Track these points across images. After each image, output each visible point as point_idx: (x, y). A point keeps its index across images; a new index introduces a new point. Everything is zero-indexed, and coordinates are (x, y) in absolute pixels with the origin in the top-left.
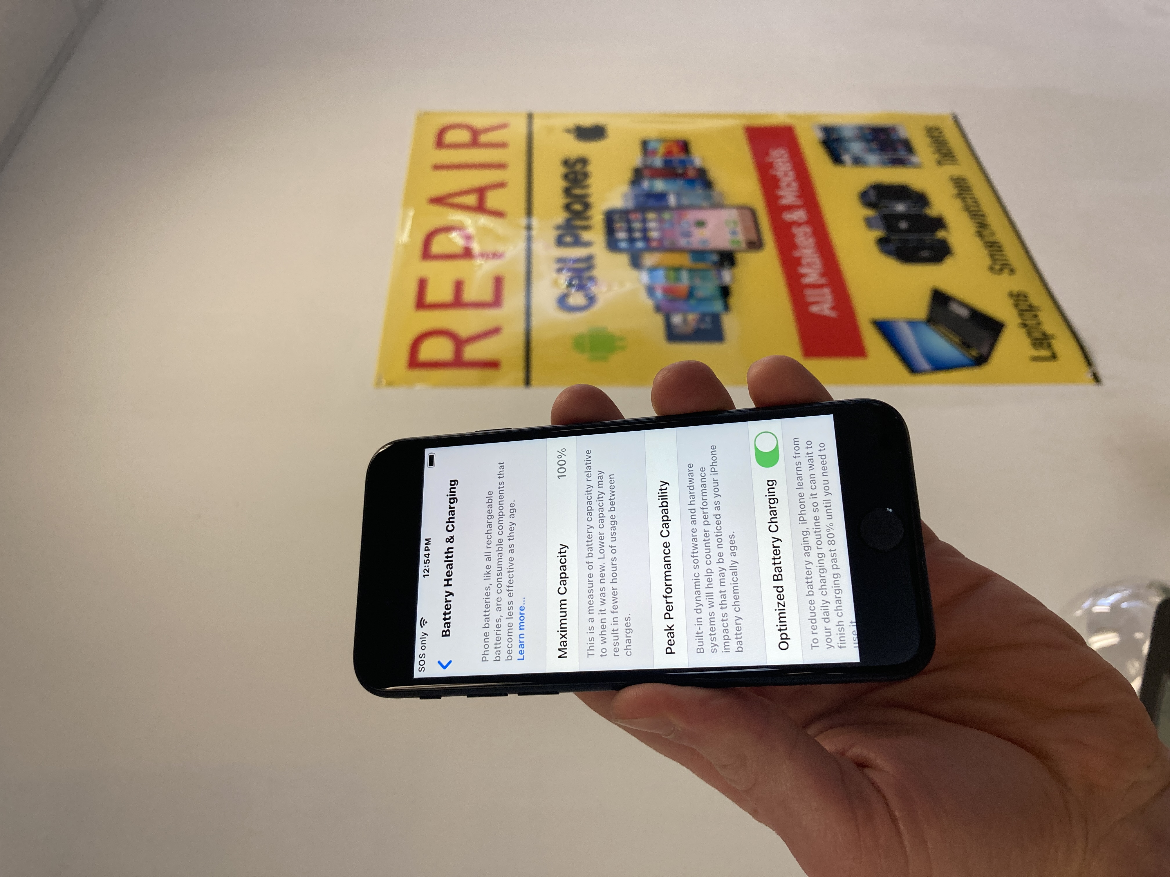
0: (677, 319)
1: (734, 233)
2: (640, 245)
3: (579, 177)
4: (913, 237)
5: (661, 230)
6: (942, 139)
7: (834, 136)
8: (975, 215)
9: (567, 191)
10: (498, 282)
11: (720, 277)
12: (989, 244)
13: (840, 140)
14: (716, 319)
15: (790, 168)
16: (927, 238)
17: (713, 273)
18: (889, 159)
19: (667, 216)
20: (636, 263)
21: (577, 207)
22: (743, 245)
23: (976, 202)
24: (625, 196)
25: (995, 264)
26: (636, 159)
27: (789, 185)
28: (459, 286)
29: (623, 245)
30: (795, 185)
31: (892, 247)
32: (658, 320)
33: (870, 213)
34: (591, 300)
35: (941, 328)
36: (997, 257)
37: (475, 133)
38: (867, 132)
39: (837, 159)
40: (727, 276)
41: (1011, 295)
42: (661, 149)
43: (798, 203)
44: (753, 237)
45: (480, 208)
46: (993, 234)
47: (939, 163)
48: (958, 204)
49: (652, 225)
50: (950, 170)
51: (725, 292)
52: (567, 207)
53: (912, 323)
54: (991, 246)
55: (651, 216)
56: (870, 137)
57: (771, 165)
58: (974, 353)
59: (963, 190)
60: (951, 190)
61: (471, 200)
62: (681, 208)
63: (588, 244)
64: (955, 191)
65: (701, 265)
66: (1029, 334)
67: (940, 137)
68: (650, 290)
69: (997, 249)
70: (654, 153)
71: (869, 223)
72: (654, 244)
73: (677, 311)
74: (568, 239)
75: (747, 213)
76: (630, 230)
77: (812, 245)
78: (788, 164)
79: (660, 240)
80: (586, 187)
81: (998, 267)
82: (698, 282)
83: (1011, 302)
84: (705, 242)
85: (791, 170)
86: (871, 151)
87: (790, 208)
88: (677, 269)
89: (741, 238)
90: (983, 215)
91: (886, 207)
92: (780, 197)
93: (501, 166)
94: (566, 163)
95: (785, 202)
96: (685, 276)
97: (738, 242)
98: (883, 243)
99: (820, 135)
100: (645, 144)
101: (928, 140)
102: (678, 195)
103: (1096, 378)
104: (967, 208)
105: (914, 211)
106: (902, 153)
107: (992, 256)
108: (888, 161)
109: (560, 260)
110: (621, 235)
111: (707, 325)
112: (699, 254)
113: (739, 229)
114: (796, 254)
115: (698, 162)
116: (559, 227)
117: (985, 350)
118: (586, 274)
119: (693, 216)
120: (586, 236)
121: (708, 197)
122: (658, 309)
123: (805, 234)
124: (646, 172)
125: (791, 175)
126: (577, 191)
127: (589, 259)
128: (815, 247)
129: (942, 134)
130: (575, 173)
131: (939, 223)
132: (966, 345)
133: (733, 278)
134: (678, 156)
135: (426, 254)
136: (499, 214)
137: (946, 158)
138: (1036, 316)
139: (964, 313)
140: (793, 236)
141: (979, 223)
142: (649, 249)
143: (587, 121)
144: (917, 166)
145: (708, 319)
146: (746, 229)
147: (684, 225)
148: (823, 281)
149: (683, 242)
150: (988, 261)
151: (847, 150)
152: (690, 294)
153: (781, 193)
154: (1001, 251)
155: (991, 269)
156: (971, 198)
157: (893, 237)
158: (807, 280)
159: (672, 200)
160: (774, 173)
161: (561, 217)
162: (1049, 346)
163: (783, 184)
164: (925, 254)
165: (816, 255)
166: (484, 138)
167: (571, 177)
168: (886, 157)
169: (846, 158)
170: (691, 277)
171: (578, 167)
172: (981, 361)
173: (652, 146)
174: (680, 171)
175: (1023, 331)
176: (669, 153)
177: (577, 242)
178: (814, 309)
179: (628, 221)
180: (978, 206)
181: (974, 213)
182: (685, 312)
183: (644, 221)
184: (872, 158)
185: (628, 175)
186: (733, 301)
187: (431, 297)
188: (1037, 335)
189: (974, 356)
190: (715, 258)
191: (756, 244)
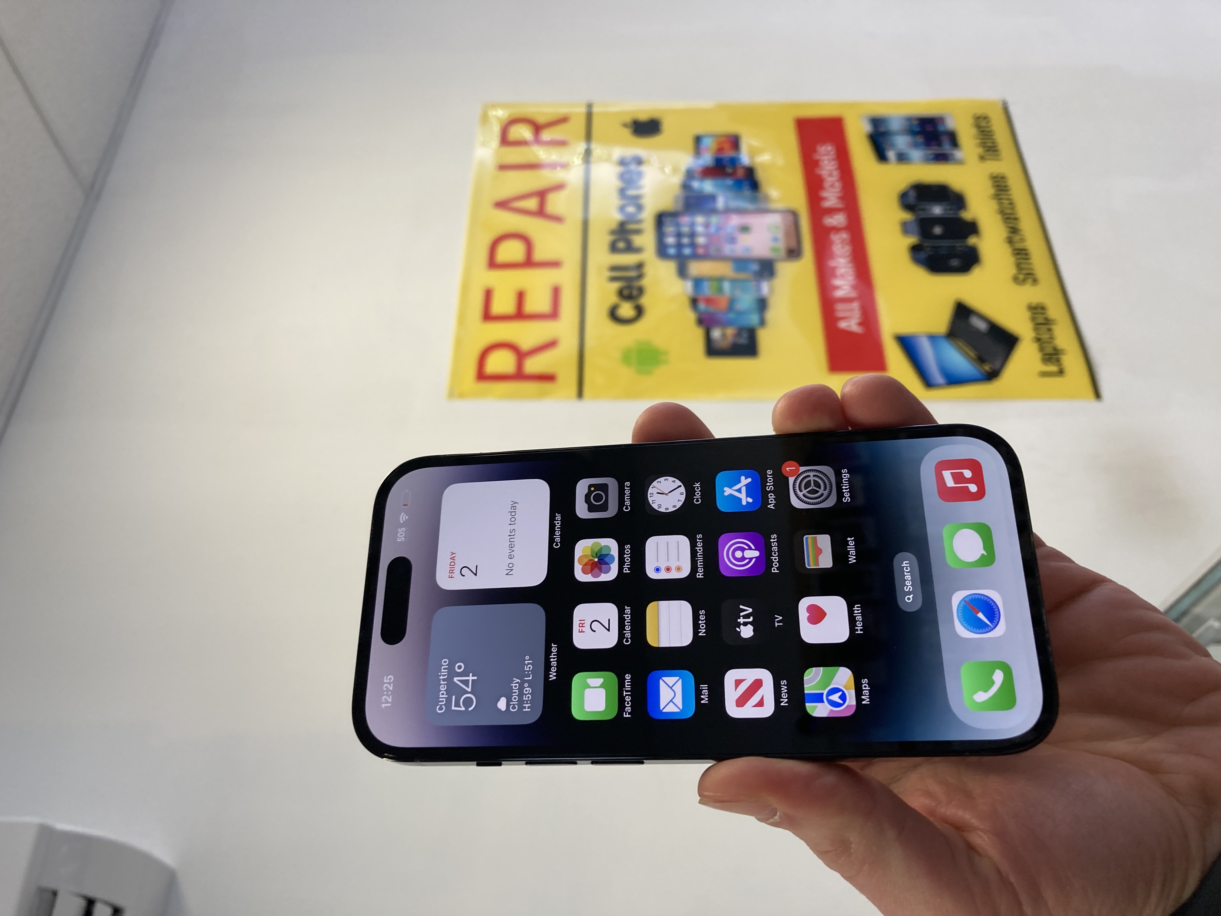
0: (717, 334)
1: (775, 239)
2: (688, 251)
4: (947, 243)
5: (707, 235)
6: (988, 129)
7: (882, 129)
8: (1008, 218)
9: (622, 192)
10: (556, 292)
11: (758, 289)
12: (1017, 252)
13: (886, 134)
14: (752, 334)
15: (835, 167)
16: (958, 244)
17: (752, 284)
18: (933, 154)
19: (714, 219)
20: (682, 272)
22: (782, 253)
23: (1011, 203)
24: (675, 197)
25: (1022, 274)
27: (832, 186)
29: (673, 251)
30: (838, 185)
31: (923, 255)
32: (698, 335)
33: (907, 216)
34: (640, 311)
36: (1023, 266)
38: (912, 122)
39: (881, 156)
40: (765, 287)
42: (712, 146)
43: (840, 206)
44: (793, 244)
45: (541, 212)
46: (1022, 240)
47: (982, 158)
48: (993, 205)
49: (699, 229)
50: (994, 167)
51: (762, 305)
52: (621, 208)
53: (935, 338)
54: (1018, 254)
55: (699, 219)
56: (917, 129)
57: (817, 164)
59: (999, 190)
60: (988, 189)
61: (532, 204)
62: (728, 211)
63: (639, 250)
64: (992, 191)
65: (742, 276)
67: (987, 127)
68: (694, 302)
69: (1026, 257)
71: (905, 228)
72: (701, 251)
73: (717, 324)
74: (621, 245)
75: (789, 217)
76: (679, 235)
77: (847, 254)
78: (833, 163)
80: (638, 187)
81: (1023, 277)
82: (738, 293)
84: (748, 249)
85: (835, 170)
86: (915, 145)
87: (831, 211)
88: (721, 280)
89: (782, 245)
90: (1016, 219)
91: (923, 210)
92: (823, 199)
94: (622, 163)
95: (827, 204)
96: (727, 287)
97: (776, 250)
98: (915, 251)
99: (867, 128)
100: (697, 140)
101: (974, 131)
102: (726, 198)
104: (1002, 212)
105: (950, 214)
106: (946, 148)
107: (1019, 266)
108: (931, 157)
109: (614, 268)
110: (670, 240)
111: (743, 340)
112: (741, 263)
113: (780, 235)
114: (831, 264)
115: (746, 160)
116: (613, 232)
118: (637, 284)
119: (737, 220)
120: (637, 240)
121: (755, 200)
122: (700, 321)
123: (842, 242)
124: (697, 173)
125: (836, 173)
126: (632, 192)
127: (640, 266)
128: (850, 255)
129: (989, 124)
130: (630, 172)
131: (972, 228)
133: (772, 291)
134: (729, 153)
135: (493, 264)
137: (991, 153)
140: (829, 244)
141: (1011, 228)
142: (695, 255)
144: (961, 162)
145: (744, 334)
146: (787, 234)
147: (729, 230)
148: (854, 295)
149: (727, 249)
150: (1014, 271)
151: (892, 146)
152: (730, 308)
153: (824, 194)
154: (1028, 259)
155: (1016, 279)
156: (1008, 199)
157: (926, 244)
158: (839, 293)
159: (720, 202)
160: (819, 172)
163: (827, 184)
164: (954, 263)
165: (849, 265)
168: (929, 152)
169: (891, 154)
170: (732, 288)
173: (704, 141)
174: (730, 170)
176: (719, 150)
177: (630, 248)
178: (843, 325)
179: (678, 225)
180: (1013, 208)
181: (1007, 216)
182: (724, 325)
183: (692, 224)
184: (916, 154)
185: (680, 177)
186: (770, 314)
190: (755, 267)
191: (795, 253)
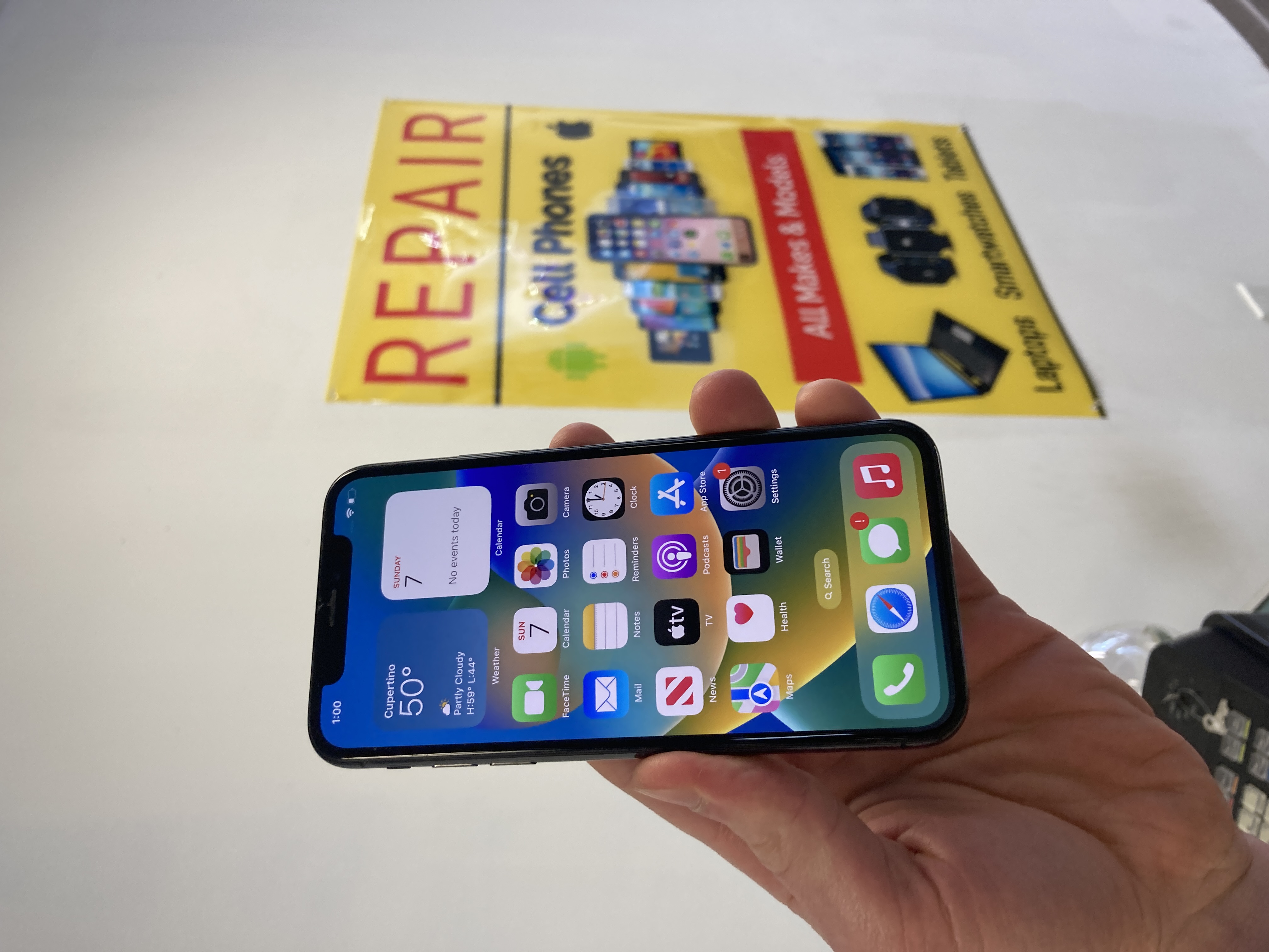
0: (662, 337)
1: (726, 245)
2: (625, 254)
3: (562, 178)
4: (917, 255)
5: (647, 238)
6: (951, 151)
7: (837, 144)
8: (982, 234)
9: (547, 193)
10: (468, 289)
11: (710, 293)
12: (996, 266)
13: (842, 149)
14: (704, 338)
15: (788, 177)
16: (930, 257)
17: (702, 288)
18: (894, 170)
19: (655, 223)
20: (620, 273)
21: (558, 210)
22: (735, 259)
23: (983, 220)
24: (610, 201)
25: (1002, 287)
26: (623, 160)
27: (786, 196)
28: (424, 292)
29: (607, 254)
30: (793, 196)
31: (892, 266)
32: (642, 337)
33: (872, 228)
34: (570, 312)
35: (942, 354)
36: (1003, 280)
37: (447, 125)
38: (872, 140)
39: (839, 169)
40: (717, 291)
41: (1017, 321)
42: (651, 151)
43: (796, 215)
44: (746, 250)
45: (450, 207)
46: (1000, 255)
47: (947, 177)
48: (965, 221)
49: (638, 233)
50: (958, 185)
51: (715, 309)
52: (547, 210)
53: (912, 348)
54: (998, 268)
55: (638, 223)
56: (874, 146)
57: (768, 173)
58: (976, 381)
59: (971, 207)
60: (958, 206)
61: (441, 198)
62: (670, 216)
63: (568, 251)
64: (962, 208)
65: (690, 279)
66: (1035, 363)
67: (949, 149)
68: (635, 304)
69: (1004, 271)
70: (643, 154)
71: (871, 239)
72: (640, 254)
73: (663, 327)
74: (547, 245)
75: (741, 224)
76: (614, 238)
77: (809, 261)
78: (786, 173)
79: (647, 250)
80: (568, 189)
81: (1004, 290)
82: (686, 297)
83: (1015, 328)
84: (694, 253)
85: (789, 179)
86: (875, 161)
87: (786, 220)
88: (665, 282)
89: (734, 250)
90: (990, 235)
91: (889, 222)
92: (777, 208)
93: (475, 162)
94: (547, 161)
95: (781, 213)
96: (672, 290)
97: (729, 255)
98: (884, 261)
99: (821, 142)
100: (633, 144)
101: (936, 152)
102: (668, 202)
103: (1102, 412)
104: (974, 227)
105: (918, 227)
106: (908, 165)
107: (999, 279)
108: (892, 173)
109: (537, 268)
110: (605, 243)
111: (694, 344)
112: (688, 267)
113: (732, 241)
114: (792, 270)
115: (690, 166)
116: (536, 232)
117: (987, 379)
118: (566, 284)
119: (683, 224)
120: (566, 242)
121: (700, 205)
122: (643, 324)
123: (802, 249)
124: (634, 175)
125: (790, 184)
127: (569, 268)
128: (812, 262)
129: (951, 147)
130: (556, 173)
131: (945, 241)
132: (968, 373)
133: (724, 295)
134: (669, 159)
135: (389, 256)
136: (471, 215)
137: (955, 172)
138: (1041, 344)
139: (967, 338)
140: (789, 251)
141: (986, 243)
142: (635, 259)
143: (571, 117)
144: (923, 179)
145: (696, 338)
146: (739, 241)
147: (673, 234)
148: (819, 300)
149: (671, 253)
150: (994, 284)
151: (850, 160)
152: (677, 311)
153: (778, 203)
154: (1008, 273)
155: (998, 292)
156: (979, 216)
157: (895, 255)
158: (802, 299)
159: (660, 207)
160: (771, 181)
161: (539, 220)
162: (1054, 376)
163: (781, 193)
164: (928, 274)
165: (813, 272)
166: (457, 131)
167: (552, 177)
168: (890, 168)
169: (849, 168)
170: (679, 292)
171: (560, 166)
172: (983, 389)
173: (641, 147)
174: (670, 176)
175: (1027, 360)
176: (658, 155)
177: (557, 249)
178: (809, 330)
179: (613, 228)
180: (986, 224)
181: (980, 232)
182: (671, 329)
183: (630, 228)
184: (876, 169)
185: (614, 178)
186: (724, 318)
187: (392, 303)
188: (1043, 364)
189: (976, 385)
190: (705, 271)
191: (749, 258)
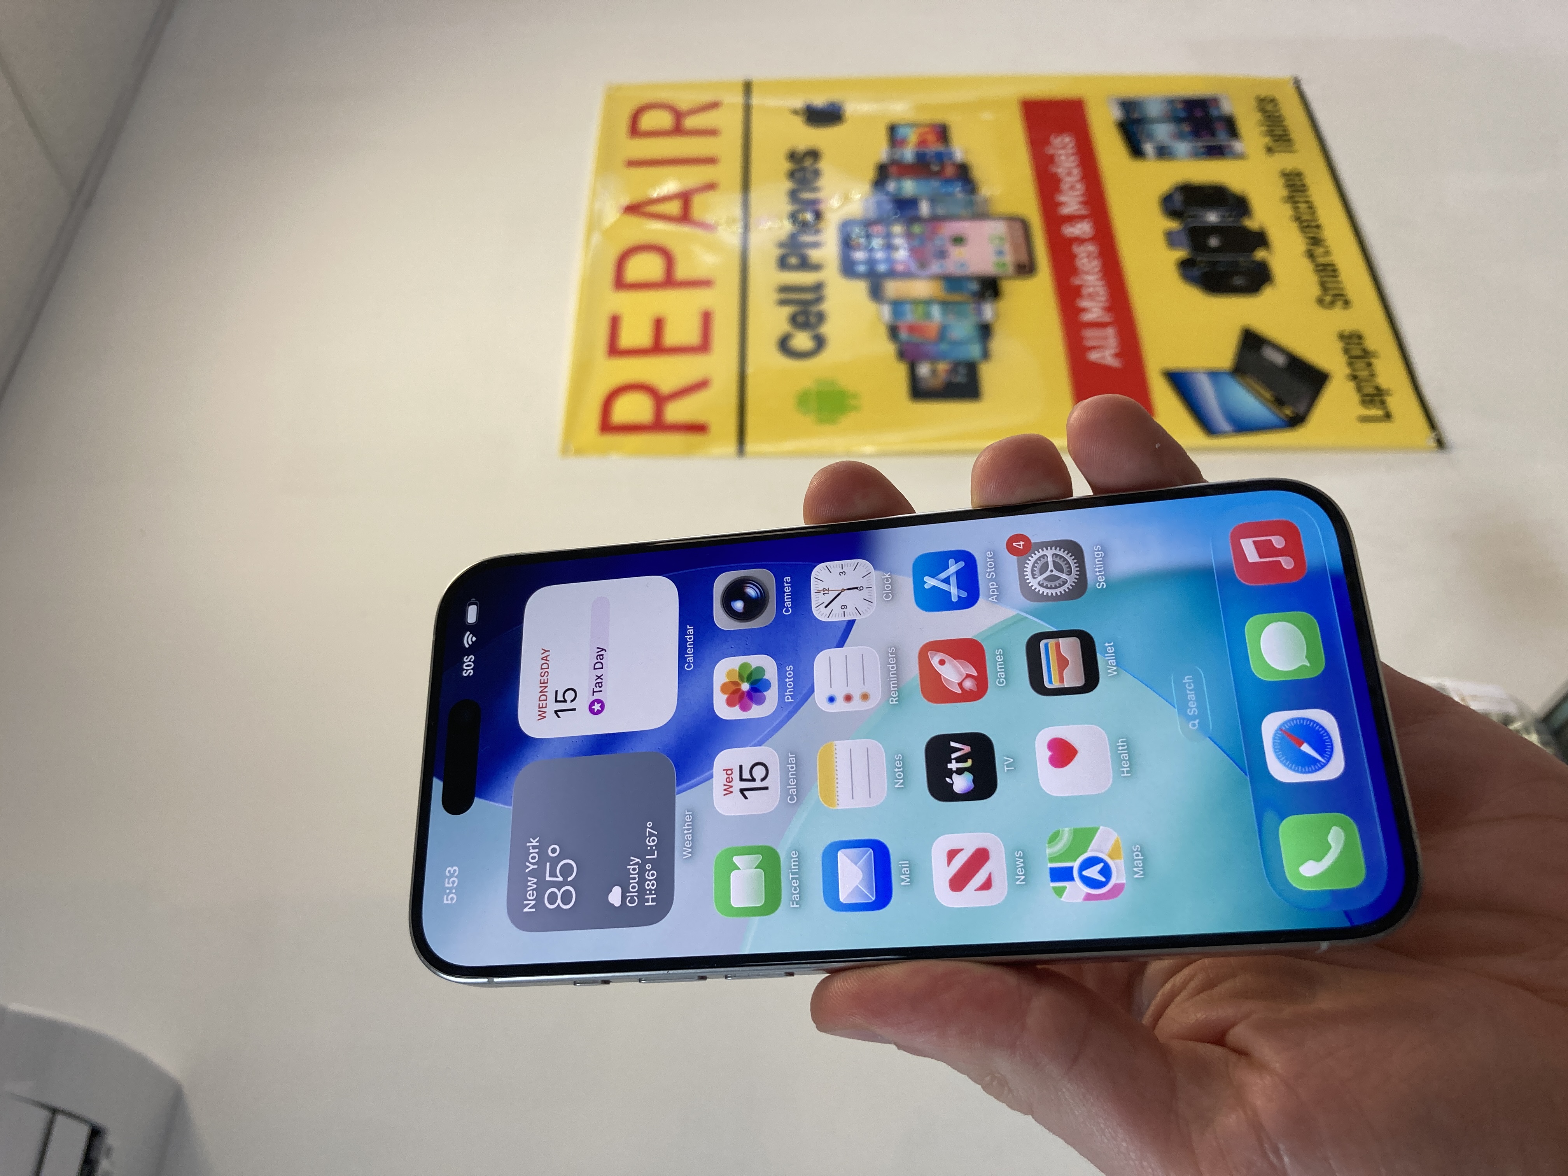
0: (924, 370)
1: (1000, 253)
2: (882, 268)
3: (810, 176)
4: (1225, 257)
5: (908, 248)
6: (1276, 114)
7: (1136, 116)
8: (1307, 227)
9: (793, 195)
10: (707, 319)
11: (979, 312)
12: (1321, 268)
13: (1141, 121)
14: (972, 369)
15: (1075, 164)
16: (1241, 259)
17: (971, 308)
18: (1203, 147)
19: (917, 229)
20: (876, 293)
21: (806, 216)
22: (1010, 269)
23: (1310, 208)
24: (865, 202)
26: (881, 151)
27: (1072, 188)
28: (659, 325)
30: (1080, 187)
31: (1196, 272)
32: (900, 371)
33: (1173, 225)
34: (820, 342)
35: (1250, 381)
36: (1329, 285)
37: (679, 115)
38: (1180, 106)
39: (1136, 150)
40: (988, 311)
41: (1341, 336)
42: (914, 137)
43: (1083, 212)
44: (1024, 258)
45: (685, 217)
46: (1327, 253)
47: (1270, 150)
48: (1287, 210)
49: (899, 241)
50: (1286, 161)
52: (793, 217)
54: (1322, 270)
56: (1183, 114)
57: (1051, 159)
58: (1288, 412)
59: (1294, 191)
60: (1279, 190)
61: (674, 208)
63: (816, 267)
64: (1285, 193)
65: (956, 297)
66: (1359, 388)
67: (1276, 111)
68: (893, 330)
69: (1331, 273)
70: (904, 142)
71: (1171, 239)
72: (900, 269)
74: (793, 260)
75: (1018, 226)
76: (870, 248)
77: (1097, 269)
78: (1072, 158)
79: (907, 262)
80: (815, 189)
82: (952, 320)
83: (1338, 346)
84: (963, 265)
85: (1076, 167)
86: (1180, 136)
87: (1072, 219)
88: (928, 302)
89: (1009, 259)
90: (1317, 228)
91: (1194, 216)
92: (1061, 204)
93: (711, 161)
94: (793, 156)
95: (1066, 211)
96: (936, 312)
97: (1003, 265)
98: (1186, 267)
99: (1116, 114)
100: (892, 129)
101: (1257, 116)
102: (933, 201)
103: (1440, 445)
104: (1298, 219)
105: (1230, 222)
106: (1222, 138)
107: (1323, 285)
108: (1203, 150)
109: (784, 289)
110: (859, 255)
112: (955, 282)
113: (1007, 248)
114: (1076, 281)
115: (959, 155)
116: (782, 245)
117: (1301, 408)
118: (814, 309)
120: (814, 255)
122: (902, 354)
125: (1076, 171)
126: (807, 195)
127: (818, 288)
128: (1100, 271)
129: (1278, 108)
130: (803, 169)
131: (1260, 239)
132: (1279, 402)
133: (997, 315)
135: (620, 283)
136: (707, 227)
137: (1281, 143)
138: (1370, 365)
139: (1280, 360)
140: (1072, 257)
141: (1313, 238)
142: (892, 274)
143: (820, 97)
144: (1240, 156)
145: (963, 371)
146: (1014, 247)
147: (938, 242)
148: (1107, 318)
149: (935, 266)
150: (1317, 291)
151: (1150, 137)
152: (942, 336)
153: (1062, 198)
154: (1335, 276)
155: (1320, 301)
156: (1305, 202)
157: (1199, 259)
159: (924, 208)
160: (1054, 170)
161: (785, 229)
162: (1383, 403)
163: (1065, 186)
164: (1238, 281)
165: (1100, 283)
166: (690, 122)
167: (798, 175)
168: (1200, 144)
169: (1149, 148)
170: (944, 313)
171: (807, 161)
172: (1296, 421)
175: (1350, 386)
177: (805, 265)
178: (1094, 356)
179: (868, 236)
180: (1313, 214)
181: (1305, 224)
182: (933, 359)
183: (888, 236)
184: (1182, 147)
185: (870, 174)
186: (995, 345)
187: (626, 340)
188: (1369, 389)
189: (1287, 416)
190: (974, 286)
191: (1026, 269)
